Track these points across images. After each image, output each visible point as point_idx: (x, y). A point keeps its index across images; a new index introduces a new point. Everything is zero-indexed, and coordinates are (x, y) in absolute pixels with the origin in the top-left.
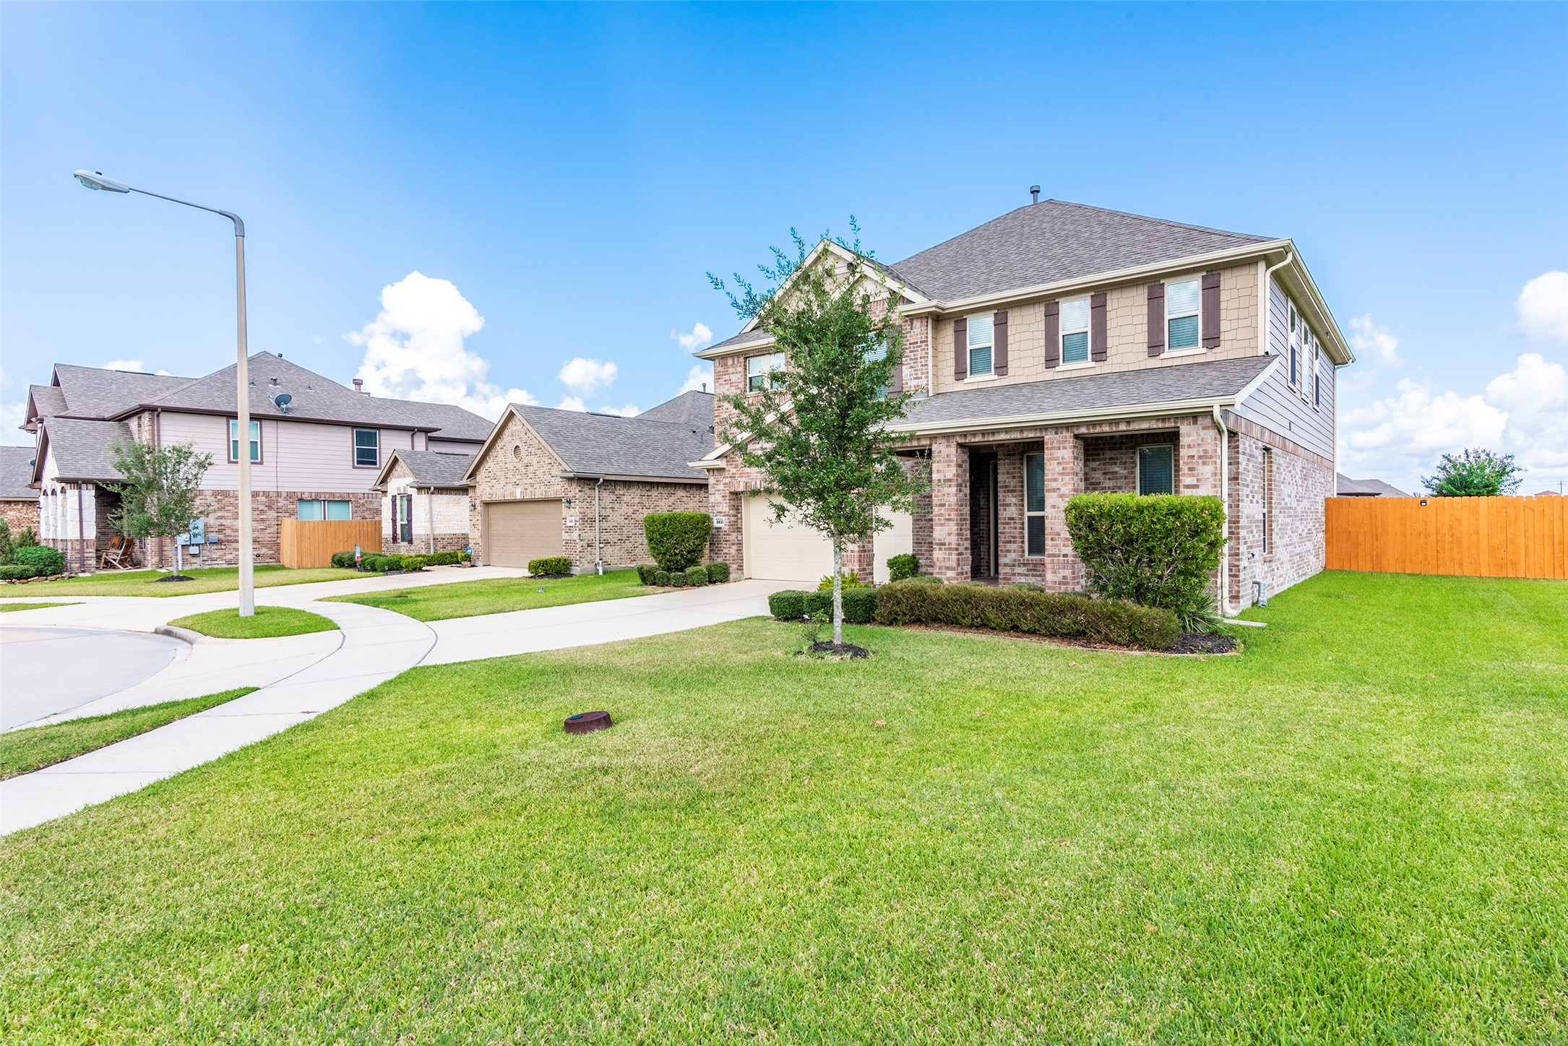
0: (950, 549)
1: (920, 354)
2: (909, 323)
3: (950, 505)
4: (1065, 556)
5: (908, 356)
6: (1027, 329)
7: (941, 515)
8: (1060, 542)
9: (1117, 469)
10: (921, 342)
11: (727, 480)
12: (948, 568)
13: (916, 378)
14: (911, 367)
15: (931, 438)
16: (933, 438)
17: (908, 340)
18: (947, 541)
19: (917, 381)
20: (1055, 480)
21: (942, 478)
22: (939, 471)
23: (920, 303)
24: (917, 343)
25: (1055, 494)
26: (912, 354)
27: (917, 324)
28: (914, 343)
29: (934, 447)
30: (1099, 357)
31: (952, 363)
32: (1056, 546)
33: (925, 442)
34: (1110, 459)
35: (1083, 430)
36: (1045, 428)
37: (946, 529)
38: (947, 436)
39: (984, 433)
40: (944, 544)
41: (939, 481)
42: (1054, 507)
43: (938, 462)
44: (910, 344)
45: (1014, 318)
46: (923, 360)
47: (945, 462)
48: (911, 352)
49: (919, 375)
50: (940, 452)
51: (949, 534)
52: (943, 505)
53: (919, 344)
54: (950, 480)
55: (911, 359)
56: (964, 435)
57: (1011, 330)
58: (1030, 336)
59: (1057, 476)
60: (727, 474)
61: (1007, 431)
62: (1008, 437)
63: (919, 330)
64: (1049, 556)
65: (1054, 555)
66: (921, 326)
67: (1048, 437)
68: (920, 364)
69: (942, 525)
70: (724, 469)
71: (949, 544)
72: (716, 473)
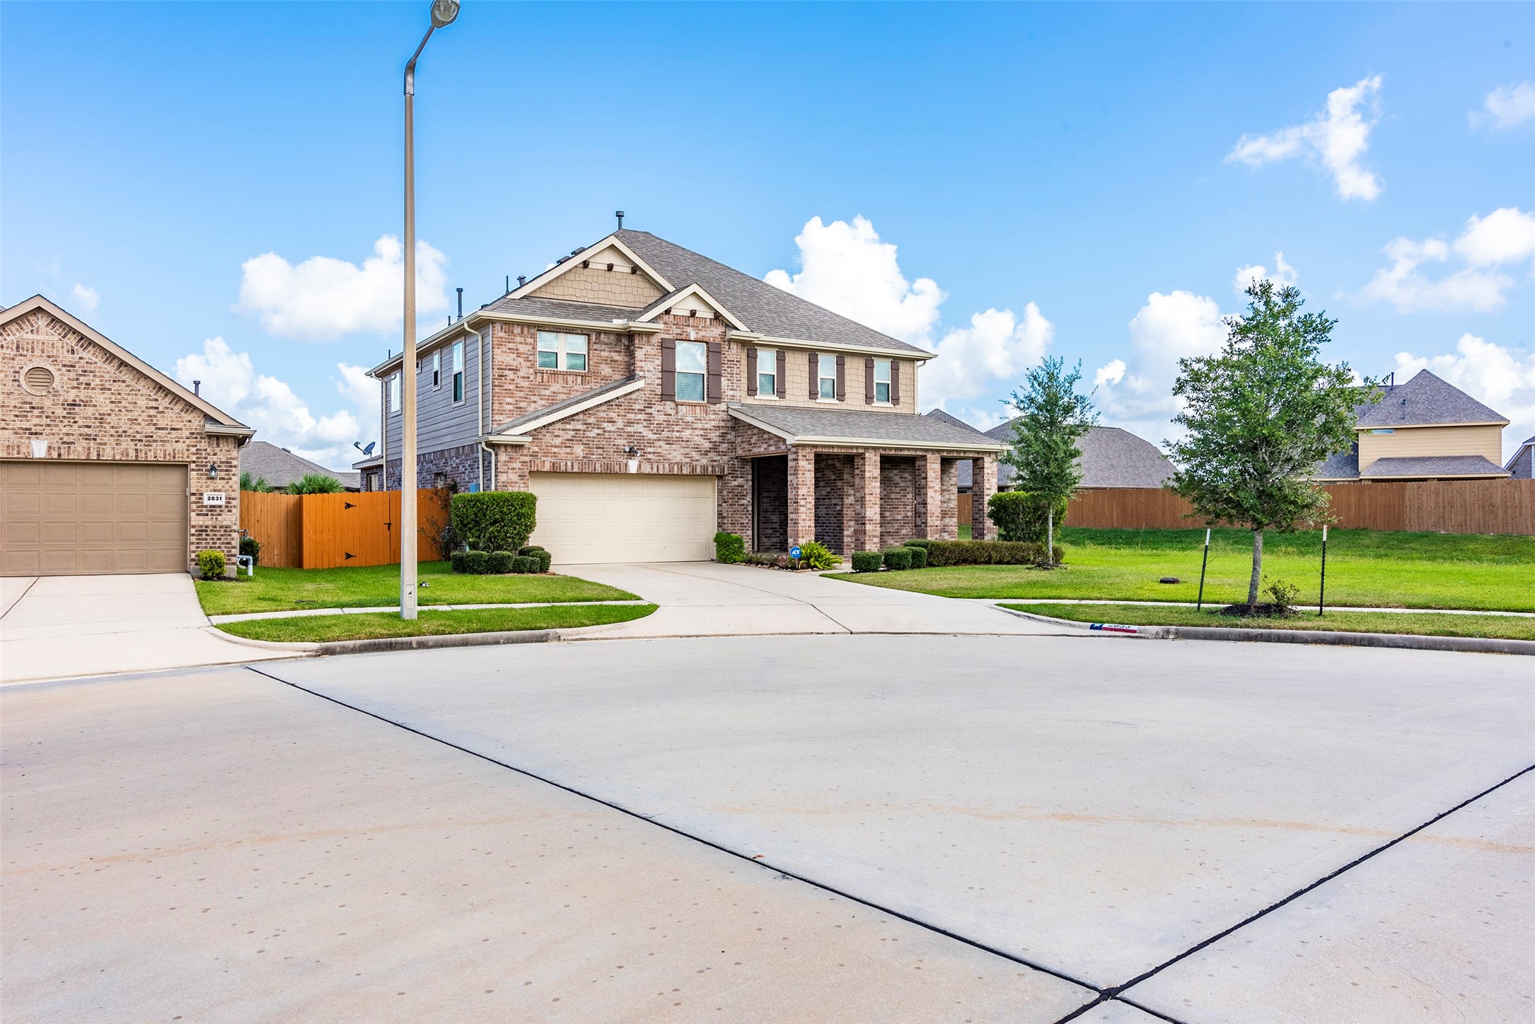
0: (875, 523)
1: (735, 370)
2: (727, 343)
3: (876, 494)
4: (937, 526)
5: (725, 370)
6: (797, 367)
7: (871, 501)
8: (934, 518)
9: (906, 476)
10: (737, 361)
11: (527, 459)
12: (874, 536)
13: (732, 390)
14: (729, 380)
15: (865, 449)
16: (866, 448)
17: (726, 357)
18: (874, 518)
19: (733, 392)
20: (932, 482)
21: (872, 476)
22: (869, 471)
23: (743, 332)
24: (733, 361)
25: (932, 490)
26: (729, 369)
27: (734, 346)
28: (732, 361)
29: (867, 455)
30: (841, 398)
31: (744, 381)
32: (932, 520)
33: (861, 451)
34: (904, 469)
35: (945, 454)
36: (927, 450)
37: (873, 510)
38: (875, 449)
39: (896, 449)
40: (872, 520)
41: (870, 478)
42: (931, 497)
43: (869, 465)
44: (728, 361)
45: (790, 358)
46: (738, 376)
47: (873, 465)
48: (728, 367)
49: (735, 388)
50: (870, 458)
51: (875, 514)
52: (872, 494)
53: (735, 363)
54: (876, 478)
55: (728, 373)
56: (885, 449)
57: (787, 366)
58: (799, 373)
59: (933, 479)
60: (525, 452)
61: (909, 449)
62: (909, 453)
63: (735, 351)
64: (930, 526)
65: (931, 526)
66: (737, 348)
67: (929, 456)
68: (735, 379)
69: (871, 507)
70: (521, 446)
71: (875, 520)
72: (509, 450)
